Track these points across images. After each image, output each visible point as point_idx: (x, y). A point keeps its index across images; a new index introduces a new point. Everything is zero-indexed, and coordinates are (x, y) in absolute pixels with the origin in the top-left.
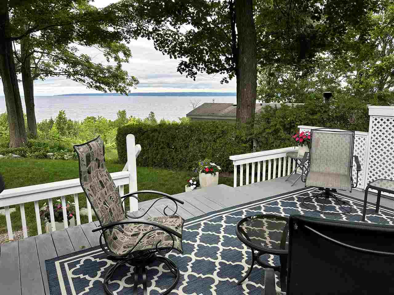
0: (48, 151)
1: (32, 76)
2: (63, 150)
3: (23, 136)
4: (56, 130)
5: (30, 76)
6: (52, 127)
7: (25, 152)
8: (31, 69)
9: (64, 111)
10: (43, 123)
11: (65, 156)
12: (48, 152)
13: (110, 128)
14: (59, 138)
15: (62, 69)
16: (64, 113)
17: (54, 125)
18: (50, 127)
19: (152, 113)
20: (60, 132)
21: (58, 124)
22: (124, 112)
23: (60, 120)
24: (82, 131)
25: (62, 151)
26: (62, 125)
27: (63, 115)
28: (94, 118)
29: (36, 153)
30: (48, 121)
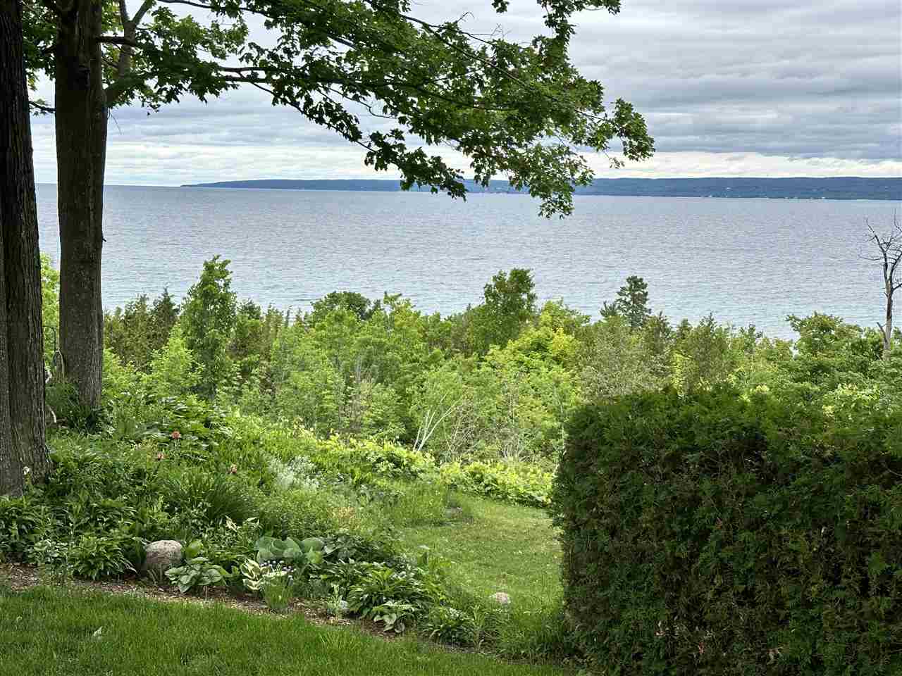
0: (153, 529)
1: (105, 86)
2: (239, 523)
3: (31, 425)
4: (183, 350)
5: (97, 83)
6: (166, 336)
7: (29, 530)
8: (103, 48)
9: (226, 263)
10: (128, 317)
11: (250, 565)
12: (154, 533)
13: (434, 358)
14: (207, 424)
15: (255, 53)
16: (224, 273)
17: (178, 329)
18: (159, 339)
19: (636, 283)
20: (202, 367)
21: (194, 323)
22: (521, 280)
23: (206, 305)
24: (303, 367)
25: (229, 524)
26: (212, 332)
27: (221, 283)
28: (354, 302)
29: (90, 542)
30: (150, 306)
